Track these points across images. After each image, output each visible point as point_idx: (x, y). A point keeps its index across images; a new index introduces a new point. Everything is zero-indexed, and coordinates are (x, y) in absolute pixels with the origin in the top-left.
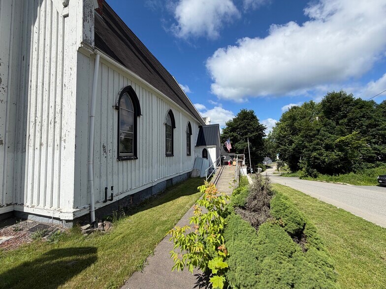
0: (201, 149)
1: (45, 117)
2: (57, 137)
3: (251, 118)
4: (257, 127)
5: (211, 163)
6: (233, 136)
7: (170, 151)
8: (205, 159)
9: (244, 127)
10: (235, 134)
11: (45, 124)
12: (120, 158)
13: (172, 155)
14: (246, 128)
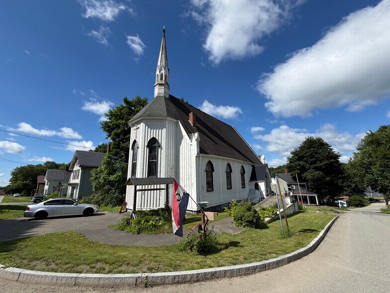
0: (253, 183)
1: (186, 177)
2: (190, 184)
3: (319, 146)
4: (327, 156)
5: (261, 194)
6: (299, 165)
7: (229, 186)
8: (257, 191)
9: (312, 156)
10: (301, 163)
11: (186, 179)
12: (208, 191)
13: (231, 188)
14: (314, 156)
